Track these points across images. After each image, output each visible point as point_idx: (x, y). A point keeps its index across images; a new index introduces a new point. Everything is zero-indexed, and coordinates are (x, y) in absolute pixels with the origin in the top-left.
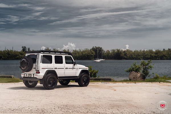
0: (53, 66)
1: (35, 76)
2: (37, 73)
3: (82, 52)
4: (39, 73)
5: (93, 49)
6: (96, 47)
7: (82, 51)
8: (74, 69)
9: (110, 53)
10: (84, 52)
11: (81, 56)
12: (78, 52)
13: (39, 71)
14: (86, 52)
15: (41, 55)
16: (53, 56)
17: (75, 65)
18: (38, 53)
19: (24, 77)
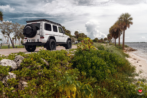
0: (52, 33)
1: (39, 41)
2: (41, 38)
4: (44, 38)
8: (63, 37)
15: (44, 23)
16: (52, 25)
17: (64, 34)
18: (41, 21)
19: (27, 43)
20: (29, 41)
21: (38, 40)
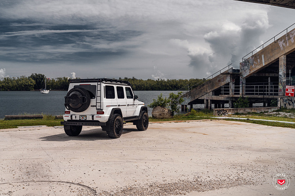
0: (116, 102)
2: (98, 114)
3: (17, 80)
4: (103, 113)
5: (33, 77)
6: (36, 74)
7: (16, 78)
8: (134, 106)
9: (55, 82)
10: (19, 80)
11: (16, 86)
12: (11, 81)
13: (102, 110)
14: (24, 81)
15: (103, 85)
16: (115, 86)
17: (134, 100)
18: (99, 82)
19: (71, 121)
20: (74, 118)
21: (93, 116)
